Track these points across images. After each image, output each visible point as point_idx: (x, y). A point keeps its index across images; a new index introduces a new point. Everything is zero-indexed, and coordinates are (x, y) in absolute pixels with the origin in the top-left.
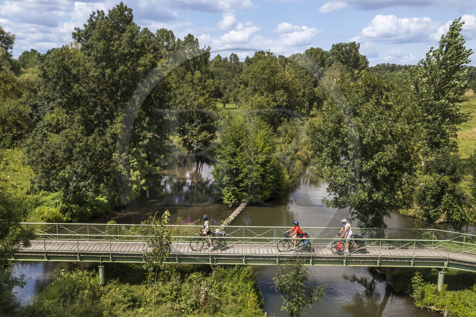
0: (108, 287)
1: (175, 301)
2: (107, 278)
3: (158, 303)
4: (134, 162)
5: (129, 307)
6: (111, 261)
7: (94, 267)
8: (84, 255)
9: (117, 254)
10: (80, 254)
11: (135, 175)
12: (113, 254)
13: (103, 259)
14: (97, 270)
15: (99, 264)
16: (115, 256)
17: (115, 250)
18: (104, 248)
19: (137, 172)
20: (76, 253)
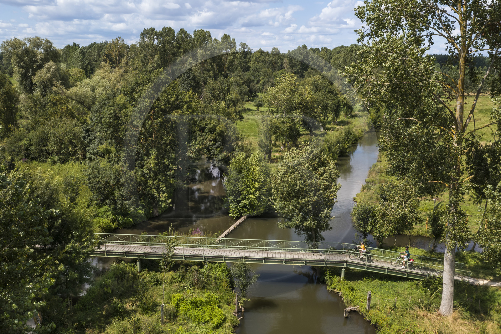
0: (142, 273)
1: (181, 282)
2: (142, 268)
3: (171, 283)
4: (163, 187)
5: (154, 285)
6: (144, 258)
7: (135, 261)
8: (128, 254)
9: (148, 254)
10: (126, 253)
11: (163, 196)
12: (145, 254)
13: (140, 256)
14: (136, 262)
15: (137, 259)
16: (147, 255)
17: (147, 251)
18: (140, 250)
19: (165, 195)
20: (124, 253)
